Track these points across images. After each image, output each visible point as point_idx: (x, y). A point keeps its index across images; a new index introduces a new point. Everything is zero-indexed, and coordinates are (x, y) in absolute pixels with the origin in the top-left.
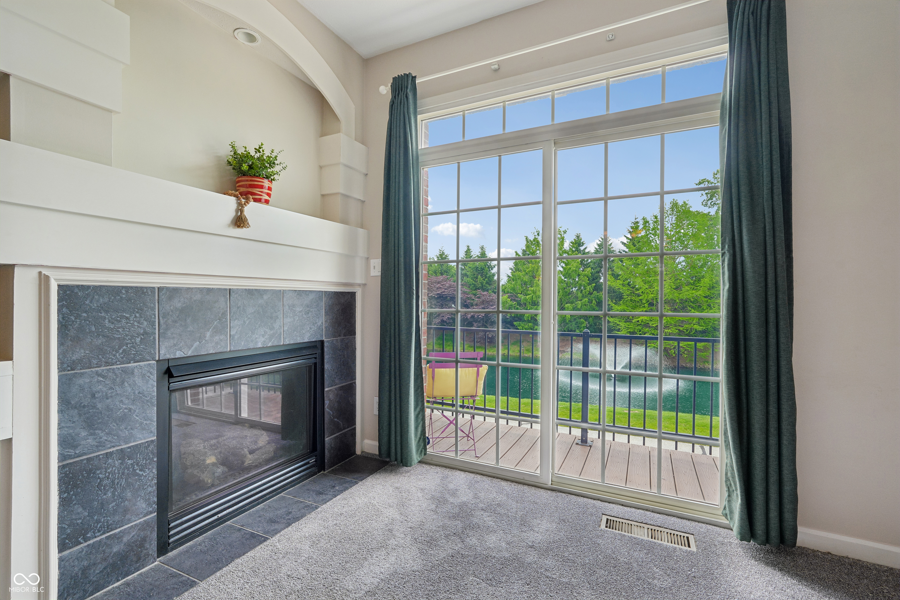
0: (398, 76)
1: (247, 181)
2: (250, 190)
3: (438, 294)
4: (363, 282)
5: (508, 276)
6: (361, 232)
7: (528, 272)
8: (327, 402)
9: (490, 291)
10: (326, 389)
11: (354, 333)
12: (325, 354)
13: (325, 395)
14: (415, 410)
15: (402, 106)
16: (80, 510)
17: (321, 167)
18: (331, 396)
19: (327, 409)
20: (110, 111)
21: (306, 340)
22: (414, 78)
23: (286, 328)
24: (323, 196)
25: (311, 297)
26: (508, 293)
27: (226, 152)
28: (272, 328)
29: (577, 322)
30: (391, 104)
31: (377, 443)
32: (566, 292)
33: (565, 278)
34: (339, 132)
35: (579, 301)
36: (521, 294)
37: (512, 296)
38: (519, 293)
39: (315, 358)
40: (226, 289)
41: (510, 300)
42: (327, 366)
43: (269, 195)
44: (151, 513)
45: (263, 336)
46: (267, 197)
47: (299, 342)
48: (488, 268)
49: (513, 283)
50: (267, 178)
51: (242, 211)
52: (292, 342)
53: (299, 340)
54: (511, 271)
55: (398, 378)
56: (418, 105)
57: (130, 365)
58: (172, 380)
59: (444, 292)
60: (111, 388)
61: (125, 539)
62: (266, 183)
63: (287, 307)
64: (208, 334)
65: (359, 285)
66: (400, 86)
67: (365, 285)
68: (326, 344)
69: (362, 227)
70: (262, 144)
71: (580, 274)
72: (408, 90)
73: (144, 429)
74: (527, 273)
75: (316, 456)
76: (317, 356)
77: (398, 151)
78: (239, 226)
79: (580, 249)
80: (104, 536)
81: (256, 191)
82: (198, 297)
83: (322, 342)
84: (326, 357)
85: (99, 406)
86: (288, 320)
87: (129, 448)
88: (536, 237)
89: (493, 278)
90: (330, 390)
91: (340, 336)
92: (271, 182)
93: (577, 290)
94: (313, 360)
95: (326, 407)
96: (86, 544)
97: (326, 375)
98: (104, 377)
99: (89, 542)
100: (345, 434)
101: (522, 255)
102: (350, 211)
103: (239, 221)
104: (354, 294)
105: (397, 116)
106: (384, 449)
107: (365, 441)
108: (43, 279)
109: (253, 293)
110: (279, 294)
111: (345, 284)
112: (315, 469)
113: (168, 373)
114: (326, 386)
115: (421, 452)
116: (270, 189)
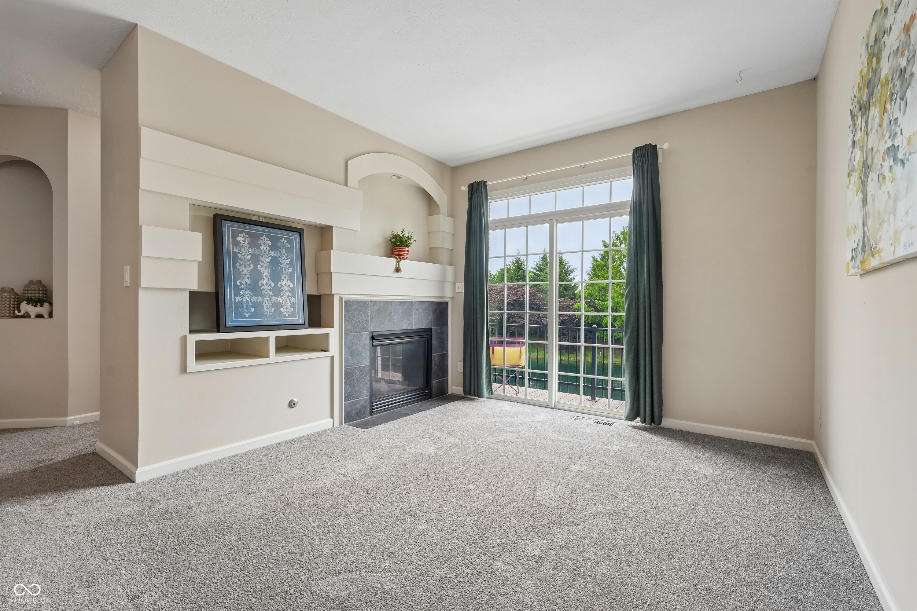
0: (476, 182)
1: (398, 249)
2: (400, 253)
3: (514, 300)
4: (452, 296)
6: (450, 269)
8: (433, 361)
9: (567, 297)
10: (433, 354)
11: (446, 325)
12: (433, 335)
13: (433, 357)
14: (486, 367)
15: (479, 199)
16: (349, 387)
17: (429, 233)
18: (436, 359)
19: (433, 365)
20: (356, 231)
21: (424, 327)
22: (485, 182)
23: (415, 321)
24: (430, 248)
25: (426, 304)
27: (389, 235)
28: (409, 320)
30: (470, 197)
31: (463, 389)
34: (439, 214)
36: (599, 300)
37: (589, 302)
38: (597, 299)
39: (428, 337)
40: (392, 301)
42: (433, 342)
43: (408, 254)
44: (368, 396)
45: (406, 324)
46: (407, 256)
47: (421, 328)
48: (566, 273)
49: (591, 289)
50: (407, 246)
51: (399, 265)
52: (418, 328)
53: (421, 327)
54: (588, 276)
55: (475, 349)
56: (488, 195)
57: (362, 333)
58: (374, 341)
59: (520, 298)
60: (357, 342)
61: (361, 403)
62: (406, 249)
63: (416, 310)
64: (386, 322)
65: (450, 298)
66: (477, 188)
67: (453, 297)
68: (433, 330)
69: (451, 264)
70: (404, 229)
72: (482, 190)
73: (366, 360)
75: (428, 390)
76: (428, 336)
77: (476, 223)
78: (398, 272)
80: (355, 400)
81: (402, 253)
82: (382, 305)
83: (431, 329)
84: (433, 337)
85: (354, 348)
86: (416, 316)
87: (362, 367)
88: (615, 242)
90: (435, 355)
91: (440, 326)
92: (408, 247)
94: (427, 339)
95: (433, 364)
96: (350, 401)
97: (433, 347)
98: (355, 337)
99: (352, 401)
100: (443, 381)
101: (600, 260)
102: (444, 256)
103: (398, 270)
104: (447, 303)
105: (475, 206)
106: (467, 389)
107: (454, 387)
108: (341, 299)
109: (402, 303)
110: (412, 303)
111: (441, 298)
112: (428, 397)
113: (373, 338)
114: (433, 353)
115: (489, 392)
116: (408, 251)
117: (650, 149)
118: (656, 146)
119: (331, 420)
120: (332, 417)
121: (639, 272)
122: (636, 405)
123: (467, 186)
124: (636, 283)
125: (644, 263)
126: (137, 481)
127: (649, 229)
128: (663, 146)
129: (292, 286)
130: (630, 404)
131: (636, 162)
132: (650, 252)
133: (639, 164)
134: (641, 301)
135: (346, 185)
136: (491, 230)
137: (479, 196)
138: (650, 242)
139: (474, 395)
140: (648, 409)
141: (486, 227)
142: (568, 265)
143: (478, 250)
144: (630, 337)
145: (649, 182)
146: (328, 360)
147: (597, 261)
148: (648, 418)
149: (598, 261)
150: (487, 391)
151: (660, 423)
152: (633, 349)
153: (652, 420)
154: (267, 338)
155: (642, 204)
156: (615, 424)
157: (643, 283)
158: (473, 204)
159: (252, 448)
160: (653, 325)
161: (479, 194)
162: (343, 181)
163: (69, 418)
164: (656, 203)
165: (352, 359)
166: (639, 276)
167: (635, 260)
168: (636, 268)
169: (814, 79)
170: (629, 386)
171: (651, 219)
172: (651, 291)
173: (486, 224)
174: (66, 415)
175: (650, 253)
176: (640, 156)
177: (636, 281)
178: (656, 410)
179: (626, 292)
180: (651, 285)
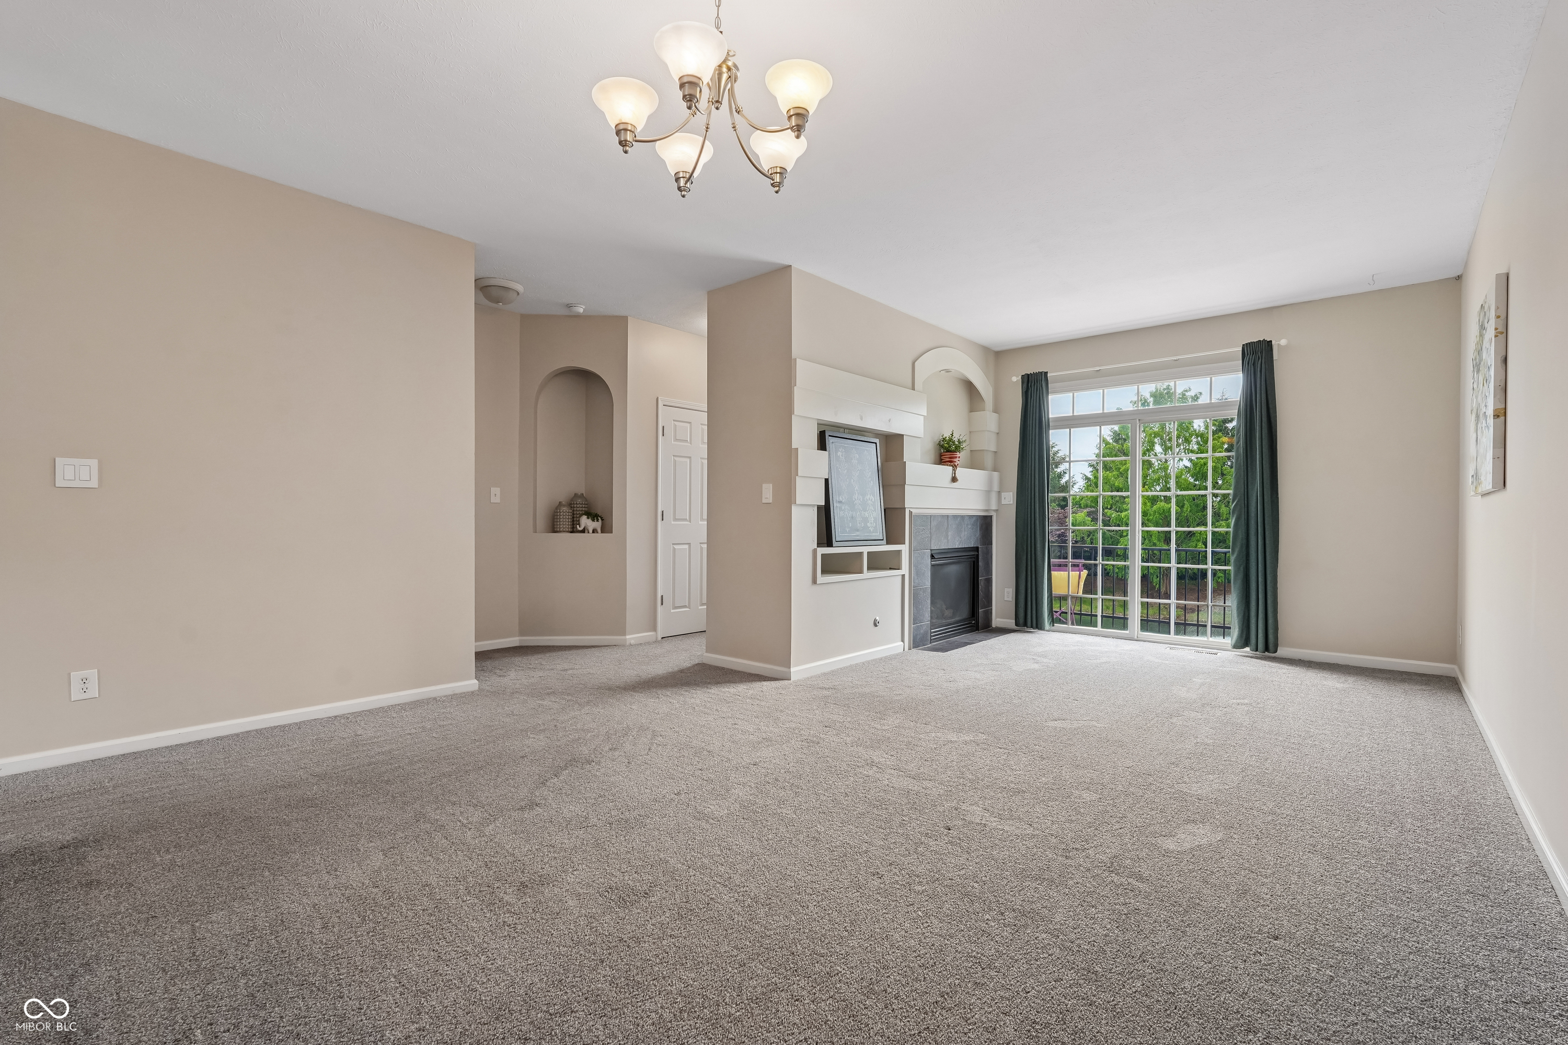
0: (1033, 372)
1: (950, 455)
2: (952, 460)
4: (996, 509)
5: (1087, 478)
6: (996, 474)
7: (1124, 470)
8: (980, 587)
10: (979, 578)
11: (991, 544)
12: (979, 555)
13: (979, 582)
14: (1047, 595)
15: (1038, 393)
17: (970, 432)
18: (982, 584)
19: (980, 592)
20: (920, 438)
21: (972, 545)
22: (1046, 373)
23: (965, 538)
24: (971, 451)
25: (974, 519)
26: (1086, 506)
27: (938, 438)
28: (960, 537)
29: (1219, 559)
30: (1025, 390)
31: (1014, 621)
32: (1197, 506)
33: (1195, 480)
34: (983, 408)
35: (1222, 520)
36: (1110, 509)
39: (975, 558)
40: (947, 516)
41: (1090, 519)
42: (980, 564)
44: (928, 622)
45: (958, 541)
46: (960, 463)
50: (958, 452)
51: (954, 474)
52: (966, 546)
53: (970, 545)
54: (1091, 469)
56: (1050, 388)
57: (925, 551)
58: (933, 560)
60: (921, 560)
61: (924, 627)
62: (958, 455)
63: (966, 525)
64: (943, 538)
65: (994, 510)
66: (1035, 380)
67: (1000, 510)
68: (980, 549)
70: (953, 431)
71: (1225, 472)
72: (1042, 382)
74: (1121, 473)
75: (974, 620)
76: (974, 556)
78: (955, 482)
79: (1226, 428)
80: (920, 624)
81: (955, 460)
82: (940, 519)
83: (977, 548)
84: (980, 557)
85: (919, 567)
86: (965, 533)
87: (925, 588)
89: (1059, 481)
90: (981, 579)
91: (984, 544)
93: (1220, 501)
94: (974, 560)
97: (979, 569)
98: (920, 555)
99: (917, 625)
100: (988, 610)
101: (1111, 441)
102: (989, 460)
103: (954, 479)
104: (991, 517)
105: (1032, 401)
106: (1021, 621)
107: (998, 619)
108: (911, 513)
109: (955, 517)
110: (963, 517)
111: (987, 511)
112: (975, 628)
113: (932, 557)
114: (980, 574)
115: (1051, 623)
116: (959, 457)
117: (1264, 345)
118: (1271, 341)
119: (902, 643)
120: (903, 641)
121: (1249, 483)
122: (1245, 633)
123: (1020, 377)
124: (1246, 495)
125: (1256, 473)
126: (793, 679)
127: (1263, 435)
128: (1280, 342)
129: (873, 500)
130: (1239, 631)
131: (1246, 359)
132: (1264, 460)
133: (1250, 362)
134: (1253, 514)
135: (913, 389)
136: (1052, 429)
137: (1038, 389)
138: (1263, 449)
139: (1032, 627)
140: (1261, 635)
141: (1047, 427)
142: (1055, 449)
143: (1037, 454)
144: (1238, 555)
145: (1263, 383)
146: (900, 578)
147: (1107, 443)
148: (1261, 645)
149: (1110, 444)
150: (1048, 622)
151: (1276, 651)
152: (1242, 569)
153: (1267, 649)
154: (861, 554)
155: (1254, 407)
156: (1219, 654)
157: (1255, 495)
158: (1029, 399)
159: (853, 663)
160: (1267, 542)
161: (1038, 388)
162: (910, 385)
163: (628, 637)
164: (1271, 406)
165: (918, 579)
166: (1249, 487)
167: (1245, 470)
168: (1245, 478)
169: (1459, 278)
170: (1237, 610)
171: (1265, 425)
172: (1265, 505)
173: (1047, 423)
174: (624, 634)
175: (1264, 462)
176: (1252, 353)
177: (1246, 493)
178: (1271, 637)
179: (1233, 505)
180: (1265, 497)
